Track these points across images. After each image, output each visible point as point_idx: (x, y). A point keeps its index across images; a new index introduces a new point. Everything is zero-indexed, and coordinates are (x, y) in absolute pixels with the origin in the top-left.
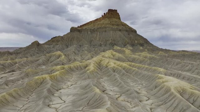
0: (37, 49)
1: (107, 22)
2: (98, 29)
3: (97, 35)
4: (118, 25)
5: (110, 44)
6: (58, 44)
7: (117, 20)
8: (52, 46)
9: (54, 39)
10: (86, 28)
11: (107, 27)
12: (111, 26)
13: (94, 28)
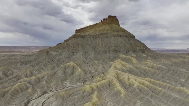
0: (47, 58)
1: (108, 28)
2: (100, 34)
3: (99, 41)
4: (118, 31)
5: (113, 51)
6: (64, 51)
7: (117, 26)
8: (59, 53)
9: (59, 45)
10: (89, 34)
11: (109, 33)
12: (113, 32)
13: (97, 34)
